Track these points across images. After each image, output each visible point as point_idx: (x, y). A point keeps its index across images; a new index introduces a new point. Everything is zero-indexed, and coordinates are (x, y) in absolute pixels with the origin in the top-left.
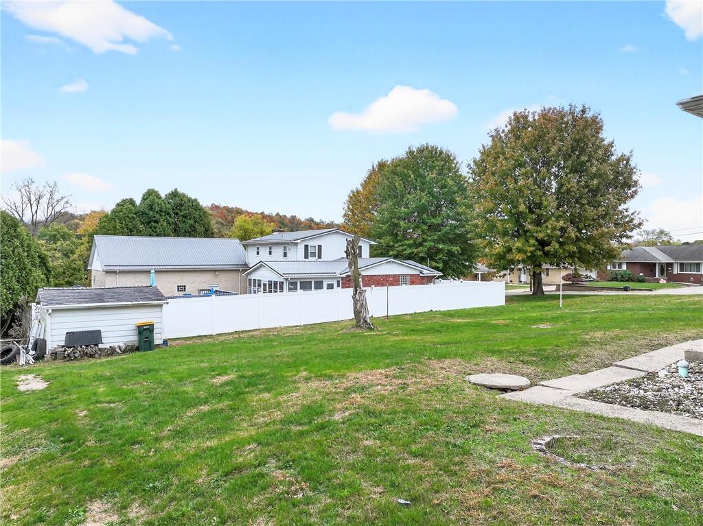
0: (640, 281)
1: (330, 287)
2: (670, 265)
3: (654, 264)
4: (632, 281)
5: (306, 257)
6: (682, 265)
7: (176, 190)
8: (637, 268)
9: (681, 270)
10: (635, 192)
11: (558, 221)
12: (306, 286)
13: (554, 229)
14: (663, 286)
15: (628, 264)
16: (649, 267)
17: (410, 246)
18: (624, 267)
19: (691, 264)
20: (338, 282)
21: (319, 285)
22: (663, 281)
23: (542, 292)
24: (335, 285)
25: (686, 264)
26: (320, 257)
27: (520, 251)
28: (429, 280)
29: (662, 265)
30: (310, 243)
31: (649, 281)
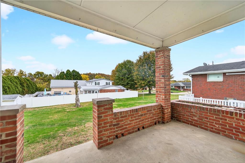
0: (177, 90)
1: (96, 92)
2: (184, 87)
3: (180, 86)
4: (175, 90)
5: (95, 85)
6: (187, 87)
7: (74, 70)
8: (176, 87)
9: (187, 88)
10: (172, 70)
11: (152, 77)
12: (90, 92)
13: (151, 78)
14: (182, 92)
15: (174, 86)
16: (179, 87)
17: (123, 82)
18: (174, 87)
19: (189, 86)
20: (98, 91)
21: (93, 92)
22: (182, 90)
23: (151, 93)
24: (98, 92)
25: (188, 86)
26: (99, 85)
27: (144, 84)
28: (123, 90)
29: (182, 87)
30: (96, 82)
31: (179, 90)
